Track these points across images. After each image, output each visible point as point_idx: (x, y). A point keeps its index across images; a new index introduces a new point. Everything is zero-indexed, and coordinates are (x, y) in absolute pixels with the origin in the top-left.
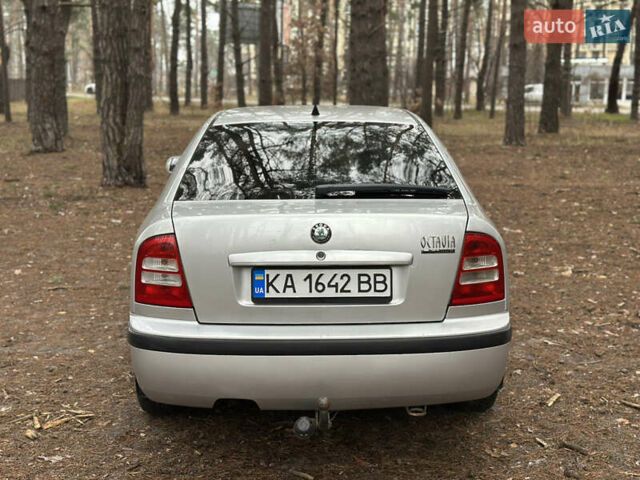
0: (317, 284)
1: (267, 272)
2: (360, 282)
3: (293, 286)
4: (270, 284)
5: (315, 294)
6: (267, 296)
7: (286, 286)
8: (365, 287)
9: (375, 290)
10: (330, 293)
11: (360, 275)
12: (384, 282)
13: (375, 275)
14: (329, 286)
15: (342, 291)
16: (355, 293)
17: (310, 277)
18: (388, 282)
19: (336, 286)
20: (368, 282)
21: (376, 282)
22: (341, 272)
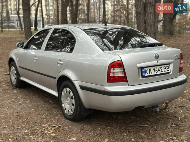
0: (156, 70)
1: (145, 69)
2: (164, 69)
3: (151, 72)
4: (146, 72)
5: (156, 73)
6: (146, 75)
7: (150, 72)
8: (165, 70)
9: (167, 71)
10: (159, 73)
11: (164, 67)
12: (168, 68)
13: (167, 66)
14: (159, 71)
15: (161, 72)
16: (164, 72)
17: (154, 69)
18: (169, 68)
19: (160, 71)
20: (165, 69)
21: (167, 68)
22: (160, 67)
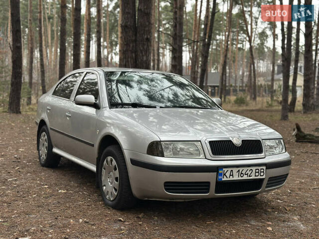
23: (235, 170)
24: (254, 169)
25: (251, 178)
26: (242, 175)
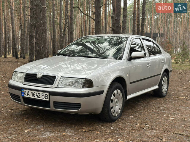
23: (30, 92)
24: (41, 93)
25: (40, 98)
26: (34, 96)
